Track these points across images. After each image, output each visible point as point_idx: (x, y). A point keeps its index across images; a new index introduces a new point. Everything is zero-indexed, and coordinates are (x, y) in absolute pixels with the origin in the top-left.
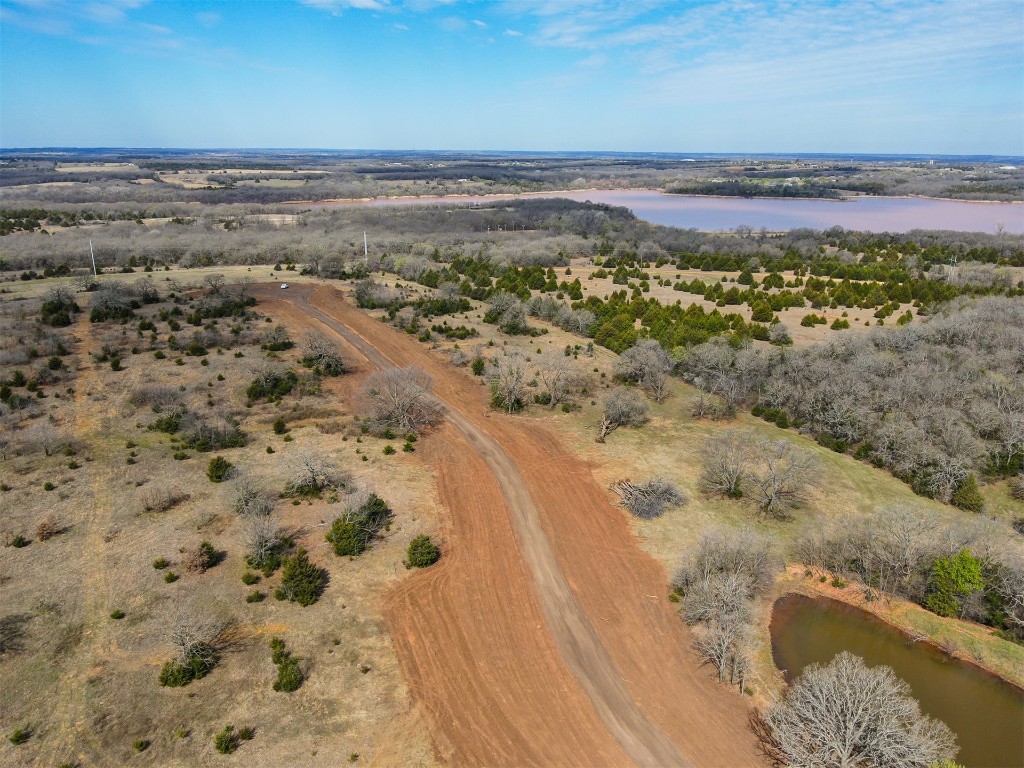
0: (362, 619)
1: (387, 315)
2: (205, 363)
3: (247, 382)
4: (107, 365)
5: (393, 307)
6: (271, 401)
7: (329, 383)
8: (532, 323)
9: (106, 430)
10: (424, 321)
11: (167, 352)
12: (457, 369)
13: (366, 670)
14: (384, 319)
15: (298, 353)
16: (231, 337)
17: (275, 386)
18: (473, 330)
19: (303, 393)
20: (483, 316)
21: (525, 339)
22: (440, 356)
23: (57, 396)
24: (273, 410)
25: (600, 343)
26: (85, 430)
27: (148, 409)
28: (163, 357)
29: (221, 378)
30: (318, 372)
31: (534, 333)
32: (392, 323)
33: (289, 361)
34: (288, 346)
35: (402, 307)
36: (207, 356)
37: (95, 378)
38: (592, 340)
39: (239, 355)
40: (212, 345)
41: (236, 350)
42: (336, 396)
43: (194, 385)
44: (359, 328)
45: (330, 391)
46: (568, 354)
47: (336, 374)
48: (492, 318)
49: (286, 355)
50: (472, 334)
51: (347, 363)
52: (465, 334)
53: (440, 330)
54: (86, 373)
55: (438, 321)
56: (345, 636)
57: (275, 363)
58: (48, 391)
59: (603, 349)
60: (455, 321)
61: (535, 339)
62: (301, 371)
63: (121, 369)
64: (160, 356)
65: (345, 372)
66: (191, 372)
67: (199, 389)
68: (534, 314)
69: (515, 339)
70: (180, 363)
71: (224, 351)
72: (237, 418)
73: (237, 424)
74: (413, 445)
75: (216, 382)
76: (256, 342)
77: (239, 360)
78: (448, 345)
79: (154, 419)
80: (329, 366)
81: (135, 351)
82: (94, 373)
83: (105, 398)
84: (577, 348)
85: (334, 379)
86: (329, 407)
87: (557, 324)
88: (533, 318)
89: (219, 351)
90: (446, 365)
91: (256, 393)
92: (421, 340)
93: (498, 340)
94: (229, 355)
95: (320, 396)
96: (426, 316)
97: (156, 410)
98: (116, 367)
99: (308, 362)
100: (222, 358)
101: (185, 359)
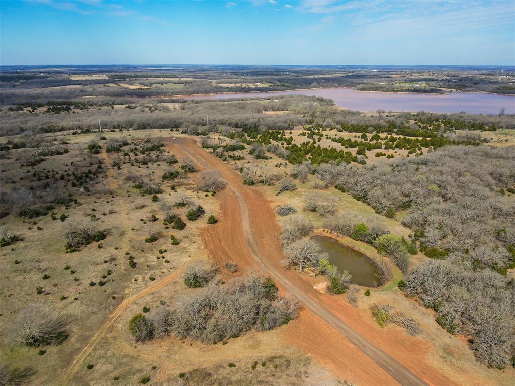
0: (194, 233)
1: (212, 151)
2: (148, 167)
3: (162, 174)
4: (116, 168)
5: (215, 148)
6: (170, 180)
7: (189, 175)
8: (268, 154)
9: (120, 187)
10: (226, 153)
11: (134, 163)
12: (234, 171)
13: (194, 243)
14: (211, 152)
15: (179, 164)
16: (156, 159)
17: (171, 175)
18: (243, 157)
19: (180, 178)
20: (249, 151)
21: (262, 161)
22: (229, 166)
23: (102, 177)
24: (171, 183)
25: (290, 162)
26: (113, 187)
27: (131, 182)
28: (134, 165)
29: (153, 173)
30: (186, 171)
31: (266, 158)
32: (213, 154)
33: (176, 167)
34: (176, 162)
35: (219, 148)
36: (148, 165)
37: (113, 172)
38: (287, 162)
39: (159, 165)
40: (150, 161)
41: (159, 163)
42: (192, 179)
43: (145, 174)
44: (202, 156)
45: (189, 178)
46: (276, 166)
47: (192, 172)
48: (251, 153)
49: (175, 165)
50: (243, 158)
51: (196, 168)
52: (240, 158)
53: (230, 157)
54: (109, 170)
55: (231, 153)
56: (189, 236)
57: (172, 168)
58: (99, 176)
59: (291, 164)
60: (237, 153)
61: (265, 161)
62: (180, 171)
63: (121, 169)
64: (133, 165)
65: (195, 171)
66: (143, 171)
67: (147, 176)
68: (268, 151)
69: (259, 161)
70: (139, 167)
71: (154, 163)
72: (160, 185)
73: (159, 187)
74: (215, 194)
75: (152, 174)
76: (165, 160)
77: (159, 167)
78: (233, 162)
79: (134, 185)
80: (189, 169)
81: (124, 163)
82: (112, 170)
83: (117, 178)
84: (281, 164)
85: (191, 174)
86: (189, 183)
87: (276, 155)
88: (268, 153)
89: (152, 164)
90: (231, 170)
91: (165, 177)
92: (223, 161)
93: (252, 161)
94: (155, 165)
95: (186, 179)
96: (227, 151)
97: (134, 182)
98: (119, 168)
99: (183, 168)
100: (154, 166)
101: (141, 166)
